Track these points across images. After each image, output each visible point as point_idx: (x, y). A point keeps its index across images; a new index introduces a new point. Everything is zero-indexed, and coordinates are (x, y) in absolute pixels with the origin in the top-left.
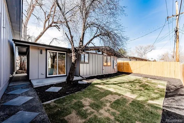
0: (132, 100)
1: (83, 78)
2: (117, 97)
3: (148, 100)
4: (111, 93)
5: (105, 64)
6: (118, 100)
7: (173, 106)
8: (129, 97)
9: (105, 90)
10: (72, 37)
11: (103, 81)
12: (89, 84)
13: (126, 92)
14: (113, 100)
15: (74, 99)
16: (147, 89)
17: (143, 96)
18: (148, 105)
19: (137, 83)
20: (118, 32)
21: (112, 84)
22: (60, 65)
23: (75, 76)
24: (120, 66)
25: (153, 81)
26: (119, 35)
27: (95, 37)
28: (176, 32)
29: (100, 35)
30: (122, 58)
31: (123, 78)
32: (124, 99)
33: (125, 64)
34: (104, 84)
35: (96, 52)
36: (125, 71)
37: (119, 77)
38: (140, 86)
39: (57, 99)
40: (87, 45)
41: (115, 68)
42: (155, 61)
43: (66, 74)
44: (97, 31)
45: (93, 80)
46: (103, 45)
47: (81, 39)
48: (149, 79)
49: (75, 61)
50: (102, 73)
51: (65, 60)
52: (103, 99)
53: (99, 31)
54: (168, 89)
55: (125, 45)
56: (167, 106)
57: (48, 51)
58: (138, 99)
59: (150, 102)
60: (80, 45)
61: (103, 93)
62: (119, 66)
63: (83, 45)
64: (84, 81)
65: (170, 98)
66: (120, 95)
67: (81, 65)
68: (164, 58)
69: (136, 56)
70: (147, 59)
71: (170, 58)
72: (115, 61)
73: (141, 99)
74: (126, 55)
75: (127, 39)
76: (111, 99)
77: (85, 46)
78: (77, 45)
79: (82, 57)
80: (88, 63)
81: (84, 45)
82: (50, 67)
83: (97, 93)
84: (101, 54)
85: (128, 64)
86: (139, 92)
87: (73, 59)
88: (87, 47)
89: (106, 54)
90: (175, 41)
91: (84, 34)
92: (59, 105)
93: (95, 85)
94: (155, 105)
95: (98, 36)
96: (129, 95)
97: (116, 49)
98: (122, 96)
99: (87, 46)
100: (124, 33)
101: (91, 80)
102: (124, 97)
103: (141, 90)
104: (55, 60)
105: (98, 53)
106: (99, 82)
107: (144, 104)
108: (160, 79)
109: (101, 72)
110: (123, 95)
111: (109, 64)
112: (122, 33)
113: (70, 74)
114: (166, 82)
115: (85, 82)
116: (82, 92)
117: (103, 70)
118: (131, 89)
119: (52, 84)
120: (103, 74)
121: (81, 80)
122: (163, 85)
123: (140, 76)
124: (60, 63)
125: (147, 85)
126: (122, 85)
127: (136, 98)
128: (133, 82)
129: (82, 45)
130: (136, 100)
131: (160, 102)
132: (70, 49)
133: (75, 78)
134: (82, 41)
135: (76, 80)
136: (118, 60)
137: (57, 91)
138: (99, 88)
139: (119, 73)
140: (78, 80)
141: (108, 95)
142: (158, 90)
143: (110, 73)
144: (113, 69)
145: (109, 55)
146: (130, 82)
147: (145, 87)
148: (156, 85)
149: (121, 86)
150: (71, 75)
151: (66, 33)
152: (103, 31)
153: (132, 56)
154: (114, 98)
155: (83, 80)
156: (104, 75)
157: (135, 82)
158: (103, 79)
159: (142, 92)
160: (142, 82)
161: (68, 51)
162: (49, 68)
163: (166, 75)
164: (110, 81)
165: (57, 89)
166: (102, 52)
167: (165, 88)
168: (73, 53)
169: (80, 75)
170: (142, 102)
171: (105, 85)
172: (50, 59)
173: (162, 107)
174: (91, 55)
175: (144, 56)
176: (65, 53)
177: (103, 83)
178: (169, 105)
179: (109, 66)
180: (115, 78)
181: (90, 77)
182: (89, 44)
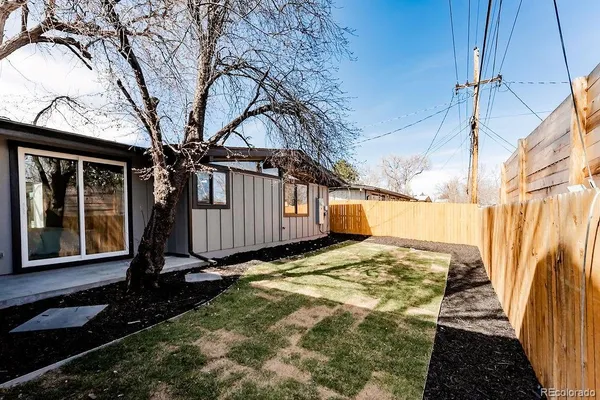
0: (366, 314)
1: (206, 260)
2: (324, 313)
3: (405, 308)
4: (306, 302)
5: (290, 209)
6: (327, 321)
7: (460, 314)
8: (359, 308)
9: (287, 295)
10: (152, 104)
11: (281, 267)
12: (227, 282)
13: (350, 292)
14: (311, 323)
15: (162, 344)
16: (406, 279)
17: (396, 298)
18: (406, 321)
19: (382, 263)
20: (329, 107)
21: (309, 273)
22: (95, 214)
23: (168, 254)
24: (336, 216)
25: (422, 255)
26: (332, 117)
27: (247, 114)
28: (473, 127)
29: (269, 108)
30: (345, 192)
31: (344, 252)
32: (345, 315)
33: (351, 211)
34: (285, 275)
35: (258, 167)
36: (352, 230)
37: (332, 249)
38: (390, 272)
39: (80, 355)
40: (217, 139)
41: (322, 221)
42: (428, 200)
43: (126, 252)
44: (258, 95)
45: (244, 265)
46: (278, 146)
47: (195, 116)
48: (412, 251)
49: (169, 198)
50: (281, 240)
51: (122, 192)
52: (278, 324)
53: (263, 95)
54: (452, 274)
55: (350, 151)
56: (447, 315)
58: (382, 309)
59: (412, 312)
60: (190, 136)
61: (278, 306)
62: (334, 214)
63: (201, 139)
64: (207, 271)
65: (453, 296)
66: (332, 304)
67: (197, 215)
68: (449, 194)
69: (383, 185)
70: (411, 195)
71: (462, 192)
72: (320, 200)
73: (391, 306)
74: (358, 182)
75: (355, 133)
76: (304, 321)
77: (213, 145)
78: (174, 134)
79: (203, 182)
80: (226, 207)
81: (206, 139)
83: (260, 309)
84: (277, 174)
85: (360, 208)
86: (386, 288)
87: (160, 191)
88: (221, 147)
89: (290, 177)
90: (472, 152)
91: (204, 97)
92: (88, 378)
93: (254, 283)
94: (421, 319)
95: (261, 111)
96: (362, 303)
97: (328, 162)
98: (338, 307)
99: (219, 143)
100: (347, 112)
101: (237, 266)
102: (345, 310)
103: (390, 283)
104: (71, 191)
105: (264, 171)
106: (266, 272)
107: (396, 321)
108: (438, 248)
109: (276, 238)
110: (341, 304)
111: (302, 209)
112: (341, 112)
113: (148, 249)
114: (450, 255)
115: (215, 274)
116: (198, 314)
117: (281, 228)
118: (364, 284)
119: (49, 296)
120: (283, 244)
121: (196, 270)
122: (443, 263)
123: (392, 244)
124: (94, 207)
125: (406, 268)
126: (342, 273)
127: (378, 306)
128: (372, 261)
129: (197, 136)
130: (376, 313)
131: (432, 310)
132: (144, 150)
133: (171, 265)
134: (197, 122)
135: (174, 272)
136: (331, 198)
137: (81, 324)
138: (267, 292)
139: (337, 237)
140: (187, 271)
141: (295, 308)
142: (432, 277)
143: (307, 239)
144: (316, 227)
145: (305, 181)
146: (364, 262)
147: (401, 273)
148: (427, 266)
149: (337, 278)
150: (148, 254)
151: (119, 83)
152: (278, 96)
153: (373, 185)
154: (315, 317)
155: (204, 267)
156: (287, 245)
157: (378, 262)
158: (282, 260)
159: (392, 288)
160: (394, 261)
161: (136, 157)
163: (451, 238)
164: (304, 264)
165: (82, 316)
166: (279, 168)
167: (446, 270)
168: (156, 167)
169: (195, 251)
170: (393, 315)
171: (288, 279)
172: (39, 188)
173: (435, 321)
174: (237, 178)
175: (403, 186)
177: (280, 272)
178: (452, 312)
179: (302, 215)
180: (320, 252)
181: (236, 255)
182: (227, 137)
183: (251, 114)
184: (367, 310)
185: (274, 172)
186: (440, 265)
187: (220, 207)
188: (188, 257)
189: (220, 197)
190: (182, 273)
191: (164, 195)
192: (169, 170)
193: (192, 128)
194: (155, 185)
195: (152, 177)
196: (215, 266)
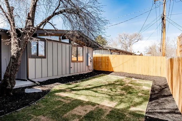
0: (110, 110)
1: (34, 82)
2: (90, 109)
3: (129, 107)
4: (81, 103)
5: (74, 59)
6: (92, 112)
7: (157, 111)
8: (107, 107)
9: (73, 99)
10: (11, 10)
11: (70, 86)
12: (44, 93)
13: (103, 99)
14: (83, 113)
16: (130, 93)
17: (125, 102)
18: (130, 113)
19: (119, 85)
20: (93, 10)
21: (83, 89)
23: (18, 79)
24: (96, 62)
25: (138, 81)
26: (94, 15)
27: (55, 14)
28: (163, 19)
29: (65, 11)
30: (100, 51)
31: (100, 80)
32: (100, 110)
33: (104, 59)
34: (72, 90)
35: (60, 39)
36: (104, 69)
37: (94, 78)
38: (122, 89)
41: (89, 64)
42: (141, 55)
44: (59, 5)
45: (52, 85)
46: (69, 29)
47: (30, 15)
48: (133, 79)
49: (18, 54)
50: (70, 73)
52: (68, 114)
53: (62, 5)
54: (153, 90)
55: (103, 31)
56: (150, 111)
58: (118, 107)
59: (133, 109)
60: (28, 24)
61: (68, 105)
62: (96, 61)
63: (33, 26)
64: (35, 88)
65: (153, 102)
66: (94, 104)
67: (31, 61)
68: (151, 51)
69: (119, 47)
70: (133, 52)
71: (158, 51)
72: (89, 54)
73: (122, 106)
74: (107, 46)
75: (105, 22)
76: (80, 113)
77: (38, 28)
79: (34, 45)
80: (44, 57)
83: (59, 106)
84: (68, 42)
85: (108, 59)
86: (120, 97)
87: (14, 50)
88: (42, 29)
89: (75, 43)
90: (162, 32)
91: (35, 6)
93: (57, 94)
94: (137, 113)
95: (61, 12)
96: (108, 104)
97: (93, 36)
98: (97, 106)
99: (41, 27)
100: (102, 13)
101: (49, 85)
102: (100, 107)
103: (122, 95)
105: (62, 41)
106: (63, 88)
107: (125, 114)
108: (145, 78)
109: (68, 72)
110: (98, 104)
111: (80, 58)
112: (99, 13)
113: (8, 77)
114: (152, 81)
115: (39, 89)
116: (30, 108)
117: (70, 68)
118: (109, 95)
120: (71, 75)
121: (30, 87)
122: (148, 85)
123: (123, 76)
125: (130, 87)
126: (99, 90)
127: (116, 106)
128: (114, 84)
129: (31, 24)
130: (115, 109)
131: (143, 108)
132: (7, 31)
133: (19, 84)
134: (31, 18)
135: (20, 88)
136: (94, 54)
138: (63, 98)
139: (96, 72)
140: (26, 87)
141: (76, 106)
142: (142, 92)
143: (82, 73)
144: (87, 67)
145: (81, 45)
146: (109, 85)
147: (128, 90)
148: (141, 87)
149: (96, 92)
150: (8, 79)
152: (69, 6)
153: (114, 47)
154: (86, 111)
155: (34, 86)
156: (73, 76)
157: (116, 84)
158: (71, 83)
159: (123, 97)
160: (124, 84)
163: (152, 73)
164: (81, 85)
166: (70, 39)
167: (150, 89)
168: (12, 39)
169: (30, 78)
170: (124, 110)
171: (73, 92)
173: (144, 114)
174: (50, 44)
175: (129, 48)
177: (69, 88)
178: (153, 109)
179: (80, 62)
180: (89, 79)
181: (49, 80)
182: (45, 25)
183: (56, 14)
184: (111, 108)
185: (67, 41)
186: (147, 86)
187: (42, 57)
188: (26, 81)
189: (41, 53)
190: (23, 88)
191: (16, 52)
192: (18, 40)
193: (29, 21)
194: (12, 47)
195: (11, 43)
196: (39, 85)
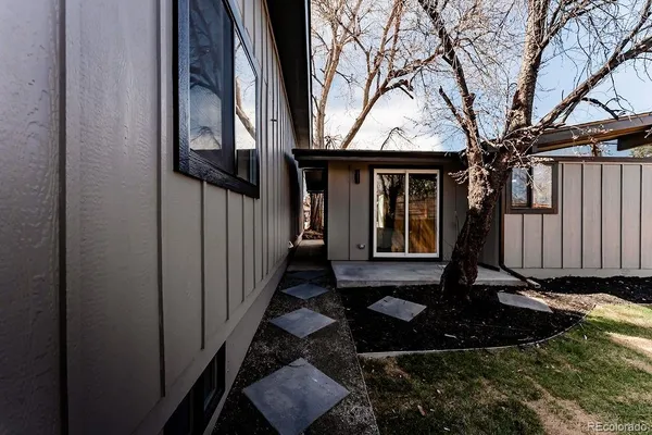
12: (562, 319)
23: (479, 264)
27: (618, 60)
35: (595, 151)
39: (409, 353)
40: (555, 115)
43: (435, 255)
47: (522, 97)
49: (486, 202)
57: (376, 171)
60: (514, 123)
63: (528, 123)
64: (527, 295)
67: (511, 222)
77: (547, 124)
78: (492, 129)
80: (553, 211)
81: (535, 122)
82: (381, 226)
87: (475, 195)
99: (557, 121)
104: (399, 199)
116: (525, 355)
121: (511, 290)
124: (413, 212)
129: (523, 121)
133: (484, 277)
134: (523, 104)
135: (484, 286)
137: (408, 319)
140: (499, 288)
150: (461, 263)
151: (441, 91)
155: (522, 288)
162: (379, 229)
165: (411, 310)
168: (472, 169)
169: (507, 264)
172: (382, 198)
174: (571, 170)
176: (436, 172)
182: (571, 110)
187: (542, 211)
188: (498, 270)
189: (542, 197)
191: (479, 199)
192: (488, 169)
193: (517, 112)
195: (467, 181)
